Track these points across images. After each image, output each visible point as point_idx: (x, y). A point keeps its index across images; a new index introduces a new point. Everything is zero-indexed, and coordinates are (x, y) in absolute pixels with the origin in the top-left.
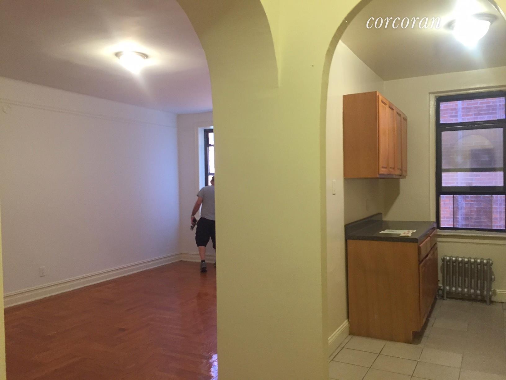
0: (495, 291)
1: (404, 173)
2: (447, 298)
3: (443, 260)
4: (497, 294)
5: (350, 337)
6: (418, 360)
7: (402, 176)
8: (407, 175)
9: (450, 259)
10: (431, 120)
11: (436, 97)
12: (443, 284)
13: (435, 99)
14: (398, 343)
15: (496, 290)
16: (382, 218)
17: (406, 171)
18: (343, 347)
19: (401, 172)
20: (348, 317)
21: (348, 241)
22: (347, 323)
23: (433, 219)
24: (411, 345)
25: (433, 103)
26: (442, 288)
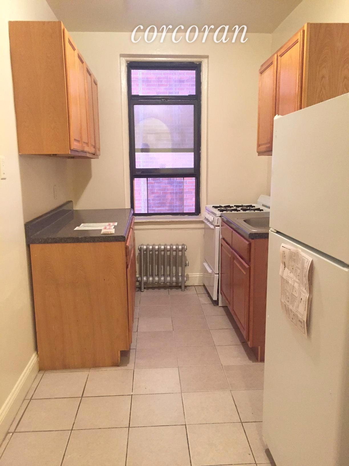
0: (187, 275)
1: (98, 152)
2: (144, 288)
3: (140, 250)
4: (190, 278)
5: (40, 375)
6: (132, 393)
7: (95, 155)
8: (100, 155)
9: (147, 248)
10: (123, 90)
11: (127, 61)
12: (140, 274)
13: (127, 65)
14: (104, 369)
15: (189, 274)
16: (73, 207)
17: (99, 150)
18: (31, 399)
19: (94, 149)
20: (36, 349)
21: (31, 246)
22: (36, 357)
23: (128, 206)
24: (119, 368)
25: (124, 69)
26: (139, 279)
